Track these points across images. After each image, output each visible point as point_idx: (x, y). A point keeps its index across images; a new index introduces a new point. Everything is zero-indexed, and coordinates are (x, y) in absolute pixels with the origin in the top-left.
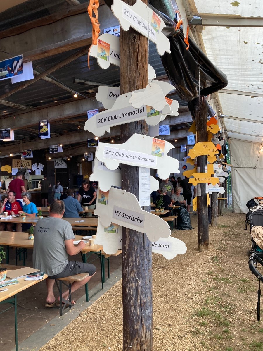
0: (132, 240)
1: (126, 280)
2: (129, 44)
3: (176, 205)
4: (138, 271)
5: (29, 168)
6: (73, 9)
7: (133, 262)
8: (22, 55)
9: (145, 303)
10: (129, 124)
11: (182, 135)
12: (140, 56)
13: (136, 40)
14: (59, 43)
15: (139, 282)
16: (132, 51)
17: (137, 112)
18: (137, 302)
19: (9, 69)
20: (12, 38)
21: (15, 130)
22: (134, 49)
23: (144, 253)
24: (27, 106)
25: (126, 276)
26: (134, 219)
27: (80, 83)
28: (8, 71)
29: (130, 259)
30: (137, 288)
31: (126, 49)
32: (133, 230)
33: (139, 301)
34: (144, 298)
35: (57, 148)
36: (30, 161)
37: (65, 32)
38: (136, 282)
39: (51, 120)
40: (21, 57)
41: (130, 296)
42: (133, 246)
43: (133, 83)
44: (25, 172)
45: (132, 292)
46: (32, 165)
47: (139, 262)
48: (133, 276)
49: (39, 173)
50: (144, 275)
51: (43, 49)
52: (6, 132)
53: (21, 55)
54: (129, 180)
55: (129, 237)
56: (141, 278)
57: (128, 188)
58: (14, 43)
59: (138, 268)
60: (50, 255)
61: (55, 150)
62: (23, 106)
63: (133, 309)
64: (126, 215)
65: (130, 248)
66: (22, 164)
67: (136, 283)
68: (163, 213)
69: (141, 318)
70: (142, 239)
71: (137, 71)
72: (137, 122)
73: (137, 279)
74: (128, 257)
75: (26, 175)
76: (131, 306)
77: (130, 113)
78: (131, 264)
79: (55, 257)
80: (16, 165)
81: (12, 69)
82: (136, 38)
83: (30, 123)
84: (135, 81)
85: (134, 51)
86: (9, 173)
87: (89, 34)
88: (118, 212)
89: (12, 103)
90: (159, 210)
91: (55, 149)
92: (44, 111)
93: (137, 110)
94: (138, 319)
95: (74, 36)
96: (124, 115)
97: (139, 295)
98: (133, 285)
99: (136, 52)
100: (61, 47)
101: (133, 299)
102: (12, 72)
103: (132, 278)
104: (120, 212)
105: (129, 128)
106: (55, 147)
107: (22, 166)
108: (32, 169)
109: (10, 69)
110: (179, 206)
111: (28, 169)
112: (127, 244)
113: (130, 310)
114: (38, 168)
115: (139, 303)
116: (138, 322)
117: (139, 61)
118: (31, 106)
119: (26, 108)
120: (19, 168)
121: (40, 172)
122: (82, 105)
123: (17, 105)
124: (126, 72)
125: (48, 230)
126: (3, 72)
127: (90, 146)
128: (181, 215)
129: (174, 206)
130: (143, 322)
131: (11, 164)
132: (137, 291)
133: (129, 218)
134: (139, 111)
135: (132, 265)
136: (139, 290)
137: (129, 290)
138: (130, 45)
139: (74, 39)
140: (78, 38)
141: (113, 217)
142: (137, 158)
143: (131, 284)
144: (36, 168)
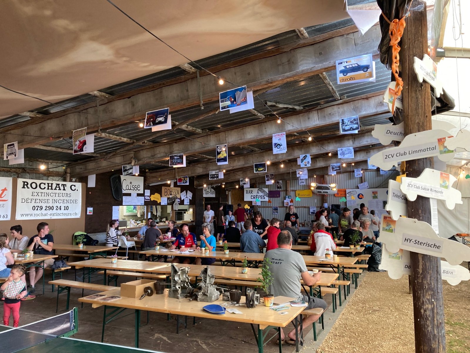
0: (425, 265)
1: (421, 302)
2: (416, 91)
3: (367, 242)
4: (434, 293)
5: (178, 196)
6: (302, 42)
7: (428, 284)
8: (246, 86)
9: (440, 323)
10: (418, 160)
11: (361, 157)
12: (426, 100)
13: (423, 87)
14: (286, 74)
15: (435, 303)
16: (420, 97)
17: (428, 150)
18: (434, 322)
19: (231, 99)
20: (233, 70)
21: (187, 155)
22: (421, 95)
23: (438, 277)
24: (202, 130)
25: (420, 298)
26: (429, 245)
27: (271, 106)
28: (231, 102)
29: (425, 282)
30: (433, 309)
31: (413, 95)
32: (426, 255)
33: (436, 322)
34: (439, 318)
35: (218, 174)
36: (179, 189)
37: (291, 63)
38: (432, 303)
39: (230, 145)
40: (245, 88)
41: (426, 317)
42: (428, 270)
43: (421, 124)
44: (174, 202)
45: (428, 313)
46: (181, 192)
47: (434, 285)
48: (429, 298)
49: (187, 202)
50: (439, 297)
51: (269, 80)
52: (178, 157)
53: (244, 86)
54: (420, 210)
55: (423, 262)
56: (437, 300)
57: (420, 217)
58: (235, 73)
59: (433, 291)
60: (287, 288)
61: (215, 176)
62: (199, 130)
63: (429, 329)
64: (419, 242)
65: (424, 272)
66: (171, 192)
67: (432, 305)
68: (359, 250)
69: (438, 337)
70: (436, 263)
71: (425, 113)
72: (426, 158)
73: (433, 300)
74: (422, 280)
75: (175, 204)
76: (428, 326)
77: (420, 150)
78: (425, 287)
79: (293, 290)
80: (166, 194)
81: (235, 100)
82: (423, 86)
83: (206, 148)
84: (423, 123)
85: (422, 97)
86: (158, 202)
87: (319, 66)
88: (409, 240)
89: (190, 128)
90: (355, 246)
91: (216, 174)
92: (222, 135)
93: (429, 148)
94: (436, 338)
95: (301, 67)
96: (413, 152)
97: (435, 315)
98: (430, 307)
99: (423, 98)
100: (288, 78)
101: (430, 319)
102: (235, 103)
103: (428, 299)
104: (412, 240)
105: (419, 164)
106: (216, 173)
107: (171, 195)
108: (181, 198)
109: (233, 99)
110: (371, 242)
111: (177, 198)
112: (420, 269)
113: (427, 330)
114: (187, 197)
115: (436, 324)
116: (436, 341)
117: (426, 105)
118: (208, 129)
119: (202, 132)
120: (169, 197)
121: (189, 201)
122: (266, 128)
123: (194, 128)
124: (414, 115)
125: (282, 261)
126: (225, 103)
127: (256, 171)
128: (374, 254)
129: (365, 243)
130: (440, 342)
131: (160, 193)
132: (433, 312)
133: (423, 244)
134: (431, 149)
135: (427, 287)
136: (435, 311)
137: (425, 311)
138: (418, 92)
139: (303, 71)
140: (307, 69)
141: (403, 244)
142: (430, 190)
143: (426, 305)
144: (184, 196)
